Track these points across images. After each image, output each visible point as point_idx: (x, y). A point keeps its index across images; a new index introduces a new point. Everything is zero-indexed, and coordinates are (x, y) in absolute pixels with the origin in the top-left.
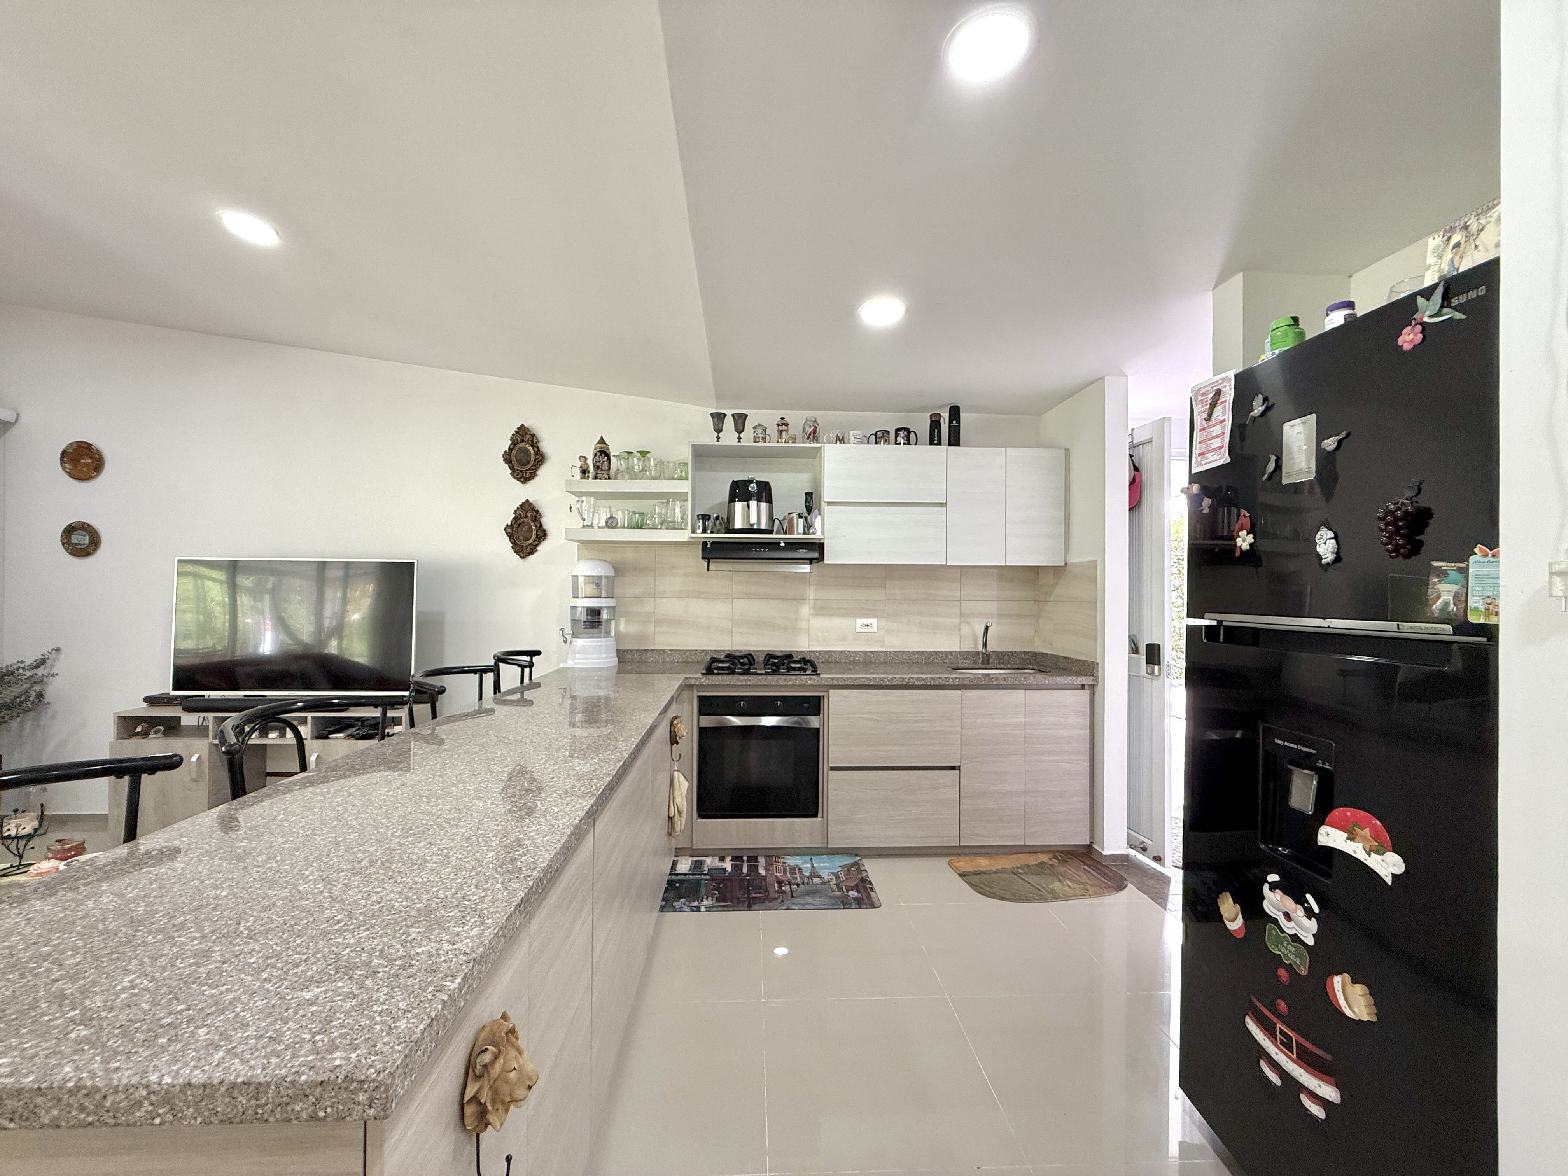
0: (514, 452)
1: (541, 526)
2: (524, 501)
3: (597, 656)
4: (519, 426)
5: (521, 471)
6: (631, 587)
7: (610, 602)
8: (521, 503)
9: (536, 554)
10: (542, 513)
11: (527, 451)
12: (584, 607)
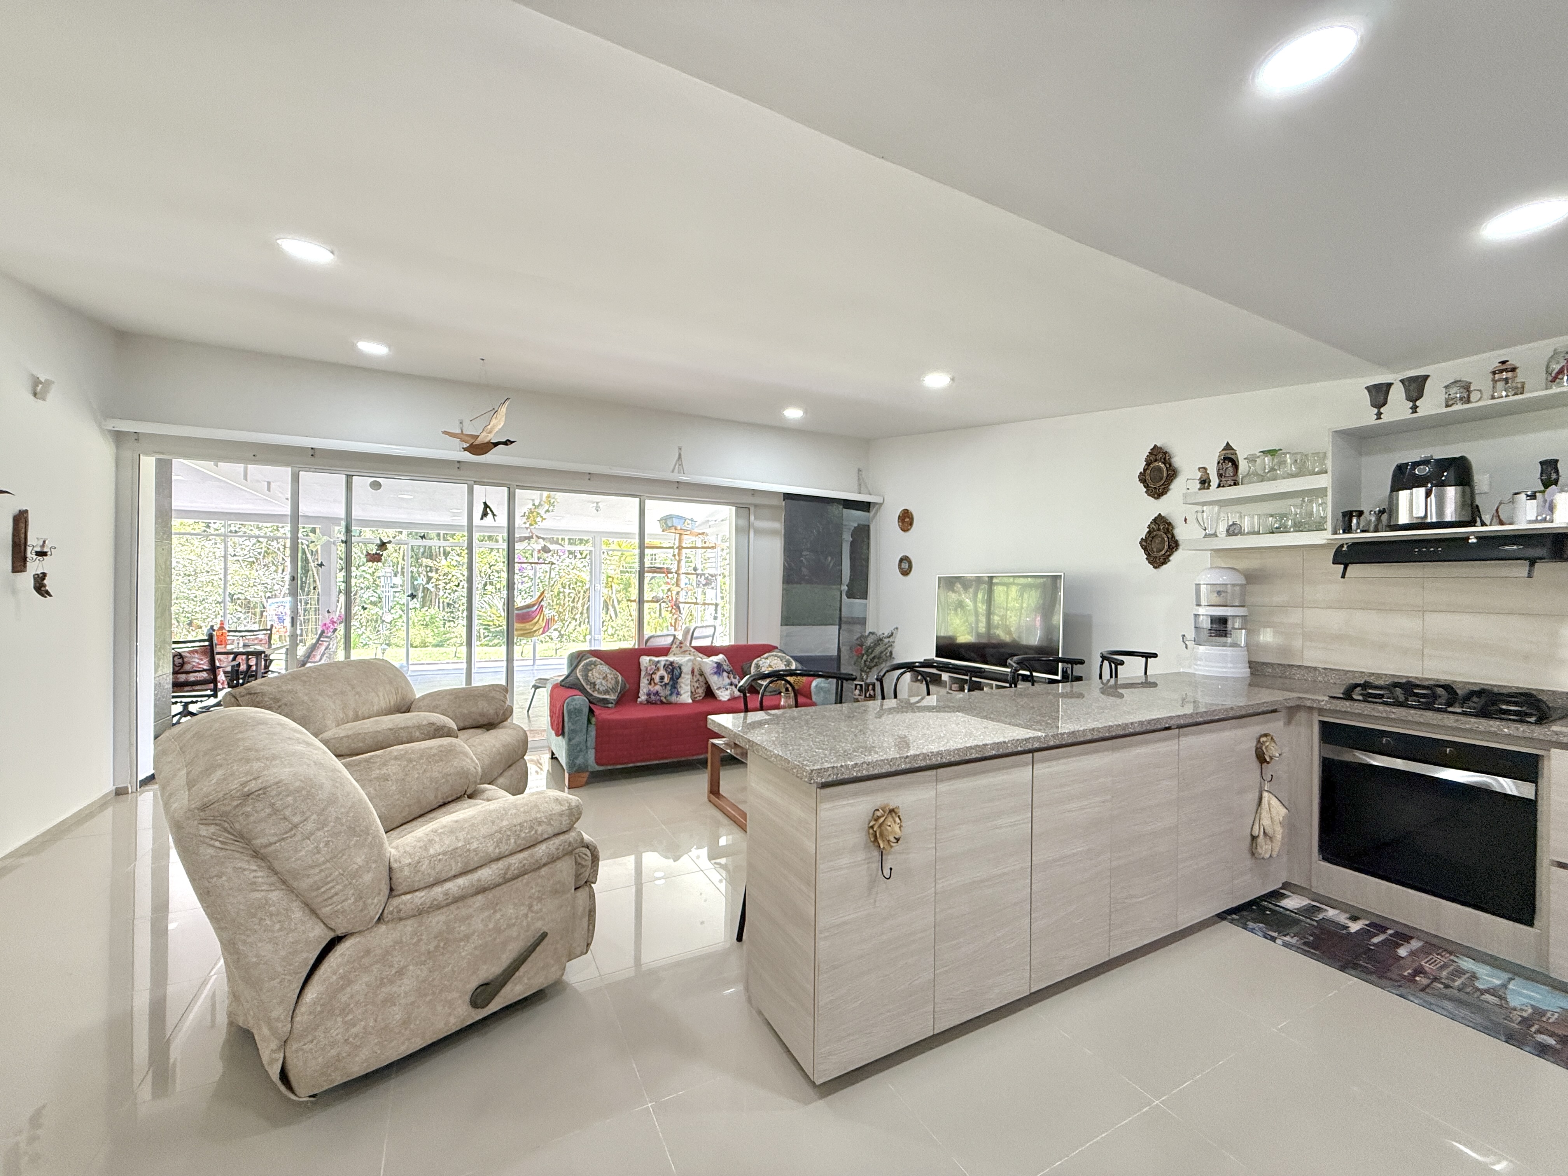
0: (1148, 472)
1: (1173, 536)
2: (1156, 515)
3: (1221, 665)
4: (1152, 447)
5: (1155, 488)
6: (1261, 596)
7: (1241, 611)
8: (1153, 518)
9: (1169, 564)
10: (1174, 524)
11: (1160, 469)
12: (1207, 615)
